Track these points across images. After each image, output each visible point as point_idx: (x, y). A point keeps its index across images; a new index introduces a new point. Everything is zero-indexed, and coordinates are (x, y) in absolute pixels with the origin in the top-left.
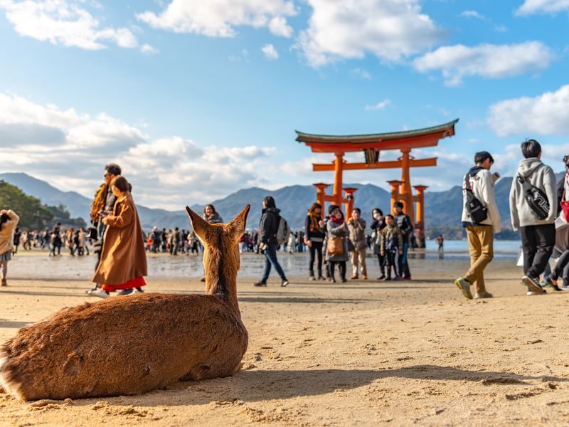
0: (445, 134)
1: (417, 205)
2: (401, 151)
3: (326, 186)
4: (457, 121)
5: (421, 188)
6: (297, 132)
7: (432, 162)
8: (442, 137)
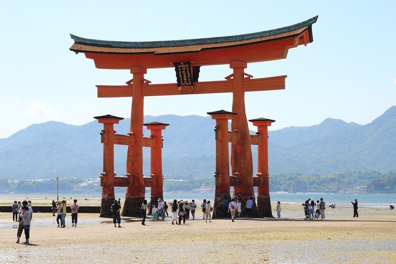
0: (297, 40)
1: (254, 149)
2: (231, 67)
3: (117, 119)
4: (315, 19)
5: (263, 123)
6: (73, 36)
7: (277, 83)
8: (292, 45)
